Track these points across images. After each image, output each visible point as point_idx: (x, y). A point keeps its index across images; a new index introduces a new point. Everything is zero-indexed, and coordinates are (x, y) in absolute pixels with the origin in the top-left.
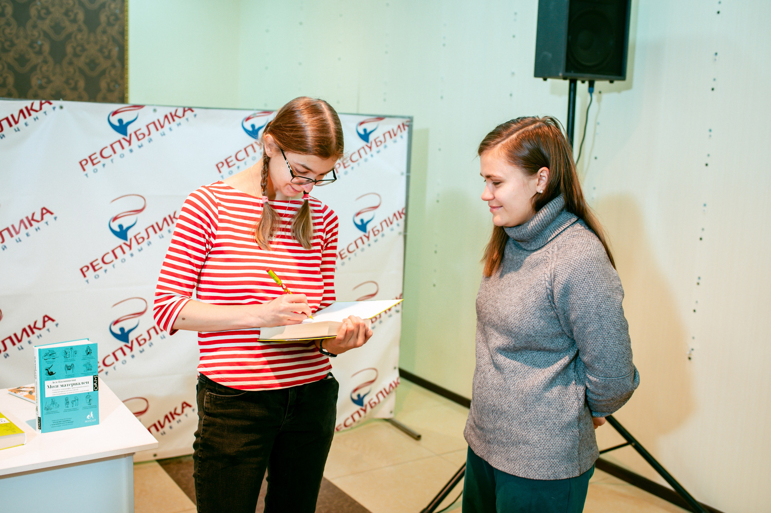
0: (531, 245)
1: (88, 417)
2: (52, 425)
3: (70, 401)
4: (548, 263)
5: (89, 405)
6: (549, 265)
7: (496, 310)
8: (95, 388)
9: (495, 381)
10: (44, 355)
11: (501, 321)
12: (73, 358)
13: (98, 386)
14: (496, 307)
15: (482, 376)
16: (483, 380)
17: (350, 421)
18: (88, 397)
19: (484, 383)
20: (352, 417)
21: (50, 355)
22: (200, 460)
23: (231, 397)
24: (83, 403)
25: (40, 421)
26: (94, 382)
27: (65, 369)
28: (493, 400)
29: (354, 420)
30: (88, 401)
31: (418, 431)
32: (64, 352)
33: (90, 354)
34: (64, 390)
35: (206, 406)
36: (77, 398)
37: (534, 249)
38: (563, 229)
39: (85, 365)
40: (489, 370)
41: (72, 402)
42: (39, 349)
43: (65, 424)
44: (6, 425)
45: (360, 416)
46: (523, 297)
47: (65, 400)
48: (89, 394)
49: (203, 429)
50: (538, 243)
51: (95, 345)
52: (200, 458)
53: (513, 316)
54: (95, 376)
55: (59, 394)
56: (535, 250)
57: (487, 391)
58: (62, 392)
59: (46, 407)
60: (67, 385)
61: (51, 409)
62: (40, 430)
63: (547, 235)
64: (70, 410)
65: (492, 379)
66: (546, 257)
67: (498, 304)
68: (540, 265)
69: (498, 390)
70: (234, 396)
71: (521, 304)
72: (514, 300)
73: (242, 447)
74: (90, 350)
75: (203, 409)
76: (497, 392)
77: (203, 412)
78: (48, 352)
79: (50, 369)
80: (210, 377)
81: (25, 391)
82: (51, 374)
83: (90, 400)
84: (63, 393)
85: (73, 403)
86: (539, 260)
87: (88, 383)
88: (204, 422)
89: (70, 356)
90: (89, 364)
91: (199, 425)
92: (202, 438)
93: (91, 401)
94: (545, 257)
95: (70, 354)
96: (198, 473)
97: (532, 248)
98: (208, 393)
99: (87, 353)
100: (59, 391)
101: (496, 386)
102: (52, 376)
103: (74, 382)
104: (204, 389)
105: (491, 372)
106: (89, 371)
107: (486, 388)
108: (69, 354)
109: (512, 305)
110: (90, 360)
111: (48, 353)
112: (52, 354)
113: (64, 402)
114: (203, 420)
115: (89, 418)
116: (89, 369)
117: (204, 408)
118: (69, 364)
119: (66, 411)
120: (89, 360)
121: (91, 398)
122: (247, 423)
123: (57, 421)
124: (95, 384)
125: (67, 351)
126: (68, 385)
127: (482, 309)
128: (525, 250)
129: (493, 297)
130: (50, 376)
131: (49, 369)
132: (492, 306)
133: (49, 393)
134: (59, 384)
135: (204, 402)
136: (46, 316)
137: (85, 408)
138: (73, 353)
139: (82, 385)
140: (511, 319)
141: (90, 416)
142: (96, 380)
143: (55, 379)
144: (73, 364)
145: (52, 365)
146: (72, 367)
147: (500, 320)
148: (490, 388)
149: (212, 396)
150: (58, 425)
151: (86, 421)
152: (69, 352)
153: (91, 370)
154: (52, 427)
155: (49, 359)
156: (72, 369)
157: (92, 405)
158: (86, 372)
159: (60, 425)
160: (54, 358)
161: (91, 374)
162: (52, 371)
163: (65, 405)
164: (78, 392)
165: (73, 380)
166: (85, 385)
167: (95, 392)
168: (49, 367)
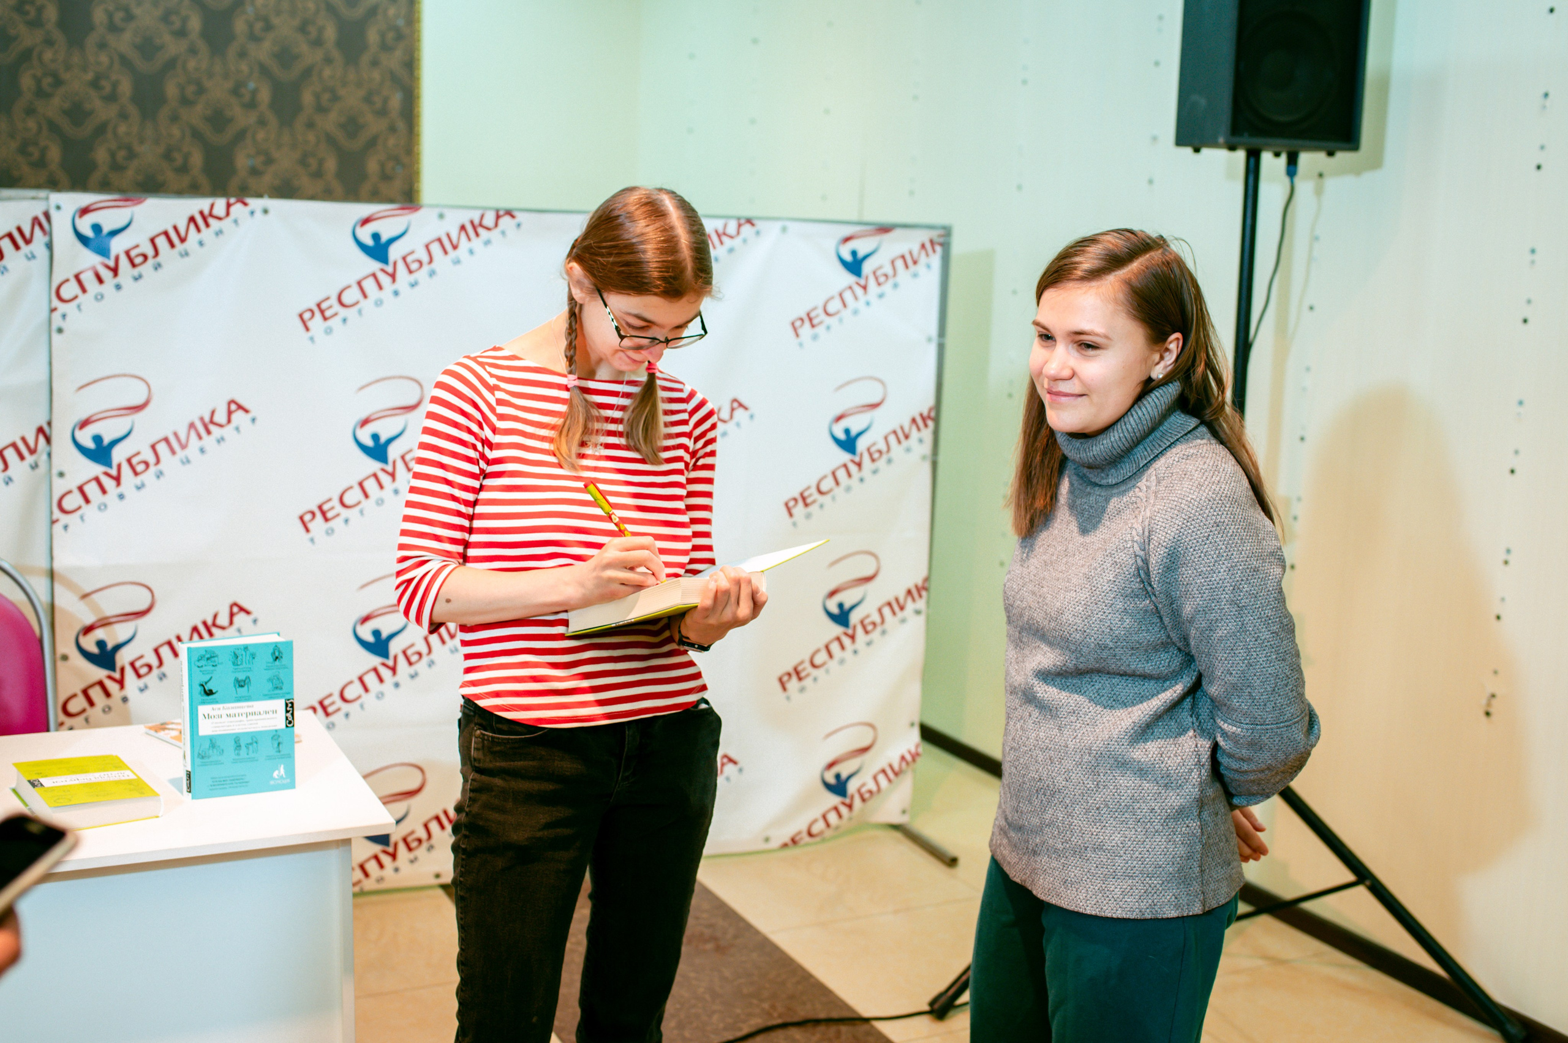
0: (1108, 475)
1: (276, 774)
2: (211, 786)
3: (243, 743)
4: (1138, 509)
5: (276, 752)
6: (1140, 512)
7: (1040, 601)
8: (288, 721)
9: (1041, 734)
10: (197, 659)
11: (1050, 621)
12: (248, 666)
13: (293, 719)
14: (1040, 596)
15: (1018, 726)
16: (1020, 734)
17: (820, 826)
18: (276, 737)
19: (1021, 739)
20: (824, 817)
21: (208, 659)
22: (463, 854)
23: (520, 738)
24: (267, 748)
25: (190, 777)
26: (287, 712)
27: (235, 686)
28: (1039, 769)
29: (828, 825)
30: (276, 745)
31: (952, 850)
32: (233, 654)
33: (280, 660)
34: (231, 724)
35: (476, 756)
36: (255, 740)
37: (1114, 482)
38: (1168, 444)
39: (270, 680)
40: (1030, 713)
41: (247, 745)
42: (189, 649)
43: (235, 785)
44: (130, 782)
45: (840, 816)
46: (1090, 574)
47: (233, 742)
48: (279, 733)
49: (470, 798)
50: (1122, 472)
51: (289, 645)
52: (464, 851)
53: (1071, 609)
54: (288, 700)
55: (223, 731)
56: (1115, 484)
57: (1028, 753)
58: (228, 726)
59: (201, 752)
60: (237, 715)
61: (209, 757)
62: (190, 794)
63: (1139, 456)
64: (242, 761)
65: (1037, 730)
66: (1135, 497)
67: (1044, 589)
68: (1124, 513)
69: (1046, 749)
70: (525, 738)
71: (1087, 586)
72: (1074, 580)
73: (540, 830)
74: (280, 652)
75: (471, 761)
76: (1044, 754)
77: (470, 767)
78: (204, 653)
79: (208, 685)
80: (482, 703)
81: (172, 729)
82: (209, 693)
83: (279, 744)
84: (230, 728)
85: (248, 748)
86: (1123, 505)
87: (275, 712)
88: (471, 785)
89: (244, 662)
90: (279, 678)
91: (464, 791)
92: (467, 814)
93: (281, 745)
94: (1133, 499)
95: (244, 659)
96: (461, 876)
97: (1110, 480)
98: (478, 732)
99: (275, 658)
100: (223, 725)
101: (1044, 742)
102: (211, 697)
103: (250, 710)
104: (472, 725)
105: (1032, 717)
106: (278, 692)
107: (1026, 749)
108: (242, 659)
109: (1071, 590)
110: (279, 670)
111: (204, 656)
112: (211, 657)
113: (232, 744)
114: (470, 781)
115: (276, 777)
116: (278, 687)
117: (473, 759)
118: (242, 676)
119: (235, 761)
120: (277, 670)
121: (280, 740)
122: (549, 787)
123: (220, 779)
124: (289, 715)
125: (237, 652)
126: (240, 715)
127: (1014, 601)
128: (1096, 485)
129: (1035, 576)
130: (206, 698)
131: (206, 683)
132: (1034, 593)
133: (206, 728)
134: (224, 712)
135: (471, 748)
136: (235, 604)
137: (269, 758)
138: (248, 656)
139: (264, 716)
140: (1068, 617)
141: (279, 772)
142: (290, 707)
143: (217, 702)
144: (248, 678)
146: (246, 682)
147: (1048, 618)
148: (1033, 748)
149: (486, 737)
150: (222, 786)
151: (272, 782)
152: (242, 655)
153: (281, 689)
154: (211, 790)
155: (206, 666)
156: (246, 686)
157: (282, 753)
158: (273, 692)
159: (225, 786)
160: (214, 664)
161: (281, 697)
162: (211, 688)
163: (235, 750)
164: (257, 728)
165: (248, 707)
166: (271, 715)
167: (288, 729)
168: (206, 680)
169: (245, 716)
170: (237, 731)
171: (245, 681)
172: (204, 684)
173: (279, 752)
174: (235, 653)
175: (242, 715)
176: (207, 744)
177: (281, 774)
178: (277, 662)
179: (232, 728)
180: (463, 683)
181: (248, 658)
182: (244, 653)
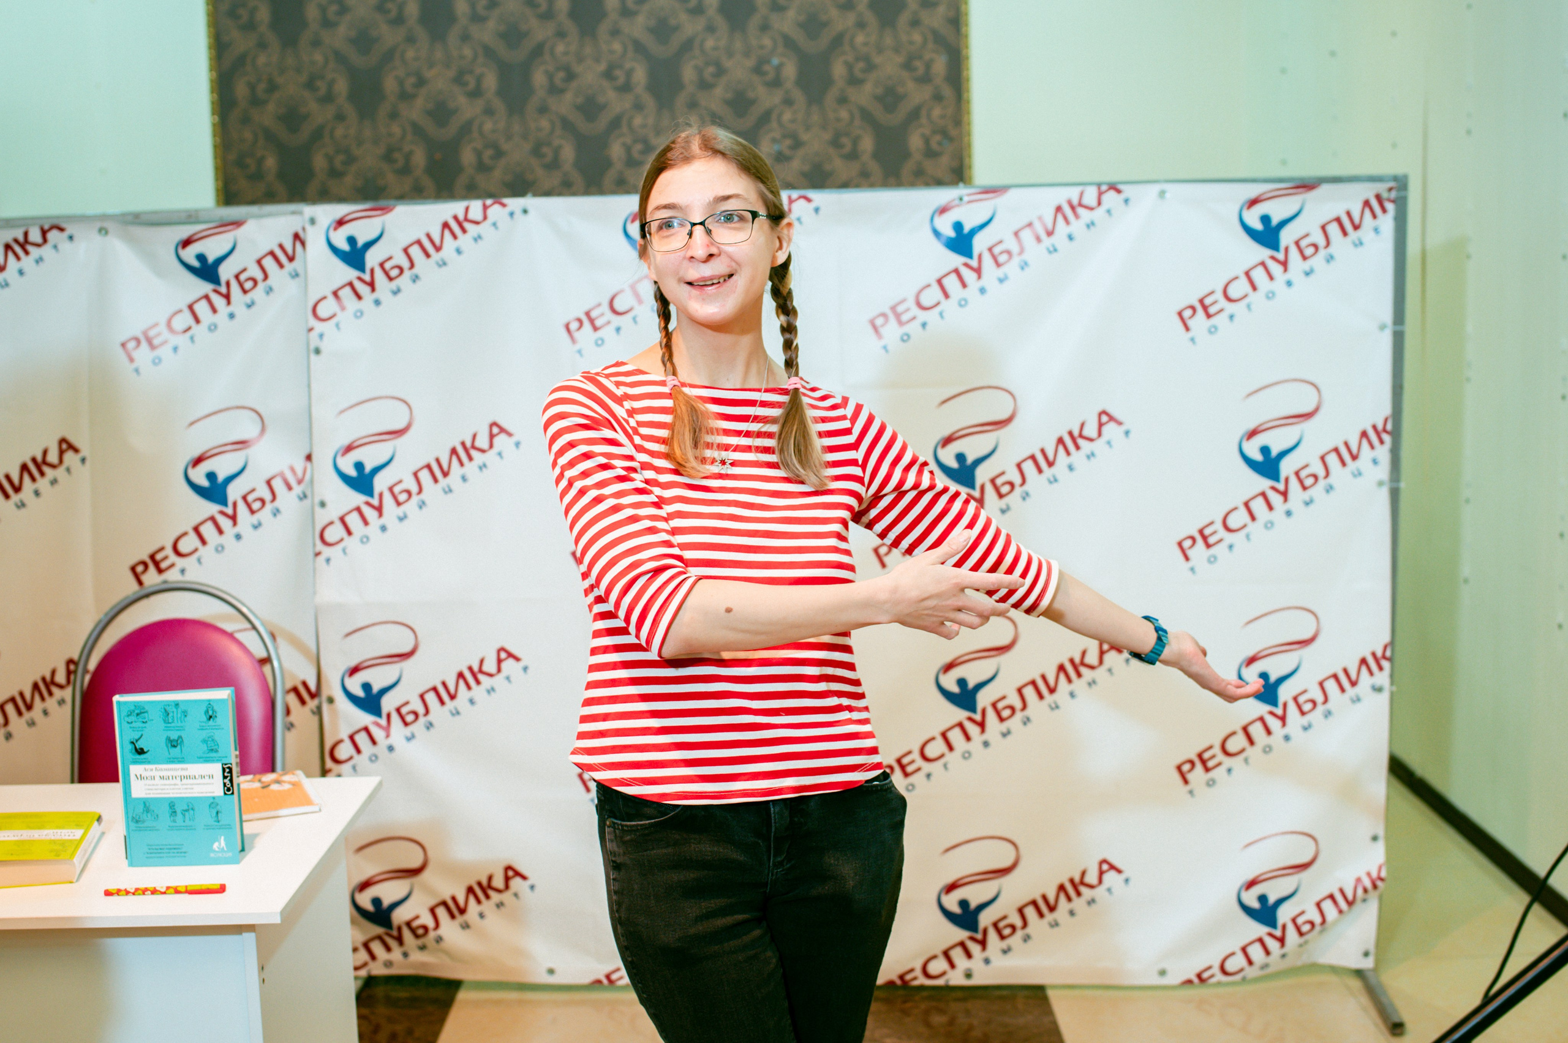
1: (216, 846)
2: (148, 853)
3: (179, 809)
5: (215, 821)
8: (226, 788)
10: (126, 714)
12: (179, 724)
18: (213, 805)
21: (138, 715)
23: (650, 823)
24: (204, 817)
26: (225, 777)
27: (167, 746)
30: (215, 814)
32: (163, 710)
33: (214, 719)
35: (611, 848)
36: (191, 806)
39: (205, 741)
41: (183, 812)
47: (168, 807)
48: (214, 800)
54: (226, 764)
55: (157, 794)
59: (134, 816)
60: (171, 778)
61: (144, 822)
64: (179, 828)
70: (655, 821)
74: (213, 711)
78: (133, 708)
79: (139, 742)
82: (141, 752)
83: (217, 813)
84: (164, 791)
85: (184, 815)
87: (211, 777)
89: (176, 720)
90: (213, 740)
93: (220, 815)
95: (175, 716)
98: (609, 821)
99: (208, 717)
100: (156, 787)
102: (142, 756)
103: (185, 773)
106: (213, 755)
108: (173, 716)
110: (215, 731)
111: (134, 711)
112: (141, 713)
113: (167, 809)
115: (217, 849)
116: (212, 750)
118: (174, 736)
119: (171, 828)
120: (213, 731)
121: (219, 808)
123: (157, 847)
124: (227, 781)
125: (168, 708)
126: (174, 778)
130: (138, 756)
131: (137, 741)
134: (157, 774)
137: (208, 827)
138: (180, 713)
139: (200, 781)
141: (220, 844)
142: (228, 773)
143: (149, 763)
145: (142, 735)
146: (179, 741)
149: (617, 826)
150: (158, 855)
151: (212, 855)
152: (173, 712)
153: (217, 751)
154: (147, 858)
155: (135, 722)
156: (179, 746)
157: (221, 823)
158: (208, 755)
159: (162, 855)
160: (145, 721)
161: (218, 761)
162: (142, 746)
163: (170, 817)
164: (192, 793)
165: (182, 769)
166: (207, 780)
167: (227, 796)
168: (137, 737)
169: (179, 779)
170: (171, 795)
171: (177, 741)
172: (135, 742)
173: (219, 822)
174: (165, 709)
175: (176, 778)
176: (141, 808)
177: (222, 847)
178: (211, 722)
179: (167, 791)
180: (574, 749)
181: (179, 716)
182: (175, 710)
